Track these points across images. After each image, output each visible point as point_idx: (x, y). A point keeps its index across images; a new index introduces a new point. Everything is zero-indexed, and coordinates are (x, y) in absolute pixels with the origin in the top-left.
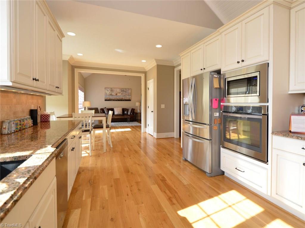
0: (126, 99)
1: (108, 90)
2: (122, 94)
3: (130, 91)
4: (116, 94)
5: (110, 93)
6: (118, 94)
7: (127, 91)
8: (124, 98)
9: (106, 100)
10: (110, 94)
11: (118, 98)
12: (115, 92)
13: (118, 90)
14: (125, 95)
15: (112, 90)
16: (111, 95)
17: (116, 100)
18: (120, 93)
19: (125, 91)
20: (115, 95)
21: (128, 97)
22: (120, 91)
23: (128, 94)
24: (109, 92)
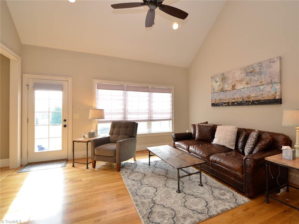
0: (260, 98)
1: (217, 80)
2: (247, 84)
3: (276, 67)
4: (234, 87)
5: (220, 86)
6: (239, 87)
7: (264, 70)
8: (254, 95)
9: (213, 105)
10: (220, 88)
11: (237, 96)
12: (230, 81)
13: (239, 75)
14: (258, 83)
15: (224, 79)
16: (222, 90)
17: (233, 104)
18: (241, 81)
19: (257, 69)
20: (230, 88)
21: (268, 88)
22: (243, 75)
23: (269, 80)
24: (218, 84)
